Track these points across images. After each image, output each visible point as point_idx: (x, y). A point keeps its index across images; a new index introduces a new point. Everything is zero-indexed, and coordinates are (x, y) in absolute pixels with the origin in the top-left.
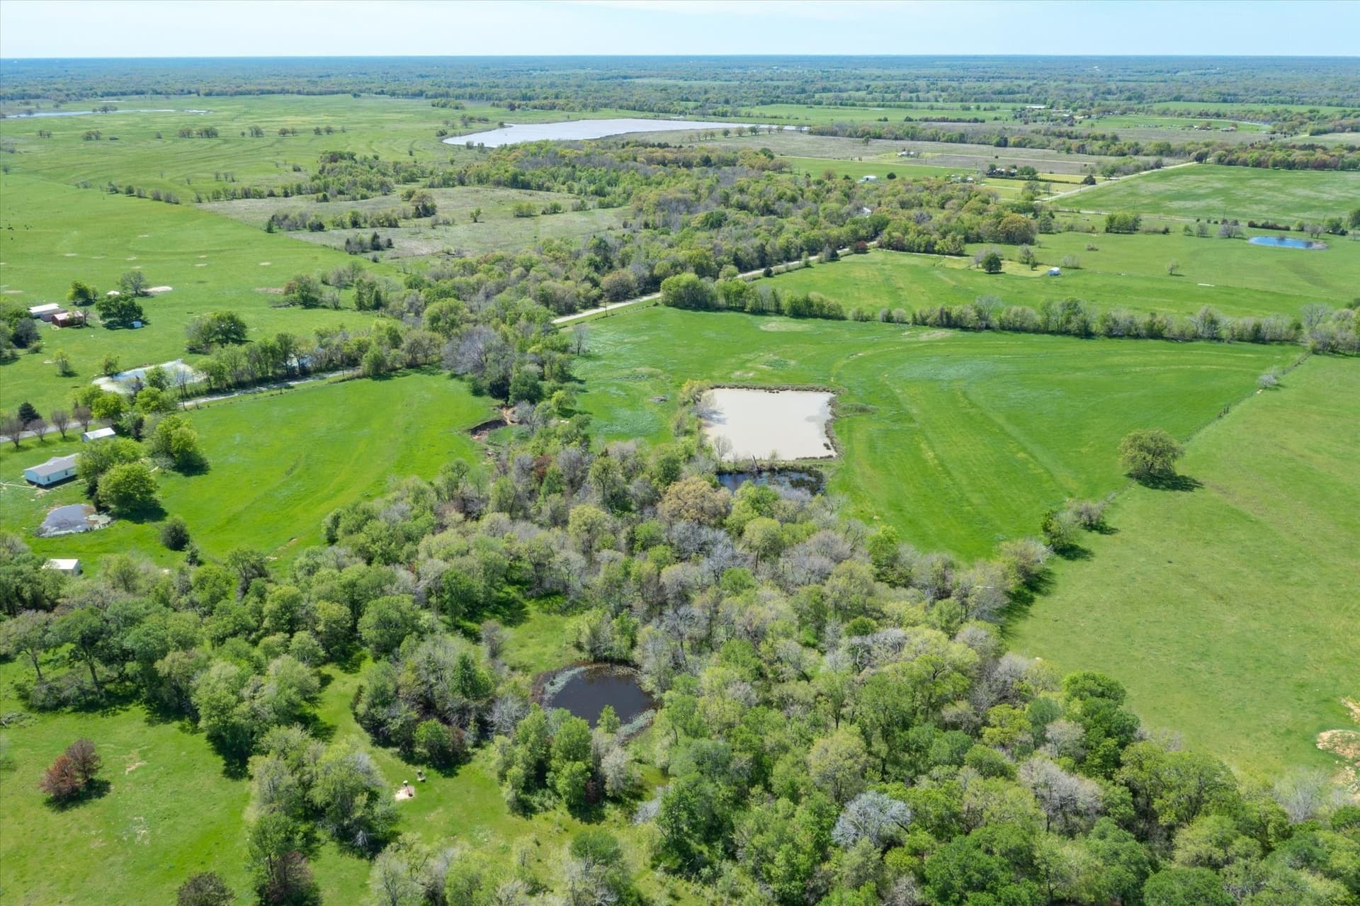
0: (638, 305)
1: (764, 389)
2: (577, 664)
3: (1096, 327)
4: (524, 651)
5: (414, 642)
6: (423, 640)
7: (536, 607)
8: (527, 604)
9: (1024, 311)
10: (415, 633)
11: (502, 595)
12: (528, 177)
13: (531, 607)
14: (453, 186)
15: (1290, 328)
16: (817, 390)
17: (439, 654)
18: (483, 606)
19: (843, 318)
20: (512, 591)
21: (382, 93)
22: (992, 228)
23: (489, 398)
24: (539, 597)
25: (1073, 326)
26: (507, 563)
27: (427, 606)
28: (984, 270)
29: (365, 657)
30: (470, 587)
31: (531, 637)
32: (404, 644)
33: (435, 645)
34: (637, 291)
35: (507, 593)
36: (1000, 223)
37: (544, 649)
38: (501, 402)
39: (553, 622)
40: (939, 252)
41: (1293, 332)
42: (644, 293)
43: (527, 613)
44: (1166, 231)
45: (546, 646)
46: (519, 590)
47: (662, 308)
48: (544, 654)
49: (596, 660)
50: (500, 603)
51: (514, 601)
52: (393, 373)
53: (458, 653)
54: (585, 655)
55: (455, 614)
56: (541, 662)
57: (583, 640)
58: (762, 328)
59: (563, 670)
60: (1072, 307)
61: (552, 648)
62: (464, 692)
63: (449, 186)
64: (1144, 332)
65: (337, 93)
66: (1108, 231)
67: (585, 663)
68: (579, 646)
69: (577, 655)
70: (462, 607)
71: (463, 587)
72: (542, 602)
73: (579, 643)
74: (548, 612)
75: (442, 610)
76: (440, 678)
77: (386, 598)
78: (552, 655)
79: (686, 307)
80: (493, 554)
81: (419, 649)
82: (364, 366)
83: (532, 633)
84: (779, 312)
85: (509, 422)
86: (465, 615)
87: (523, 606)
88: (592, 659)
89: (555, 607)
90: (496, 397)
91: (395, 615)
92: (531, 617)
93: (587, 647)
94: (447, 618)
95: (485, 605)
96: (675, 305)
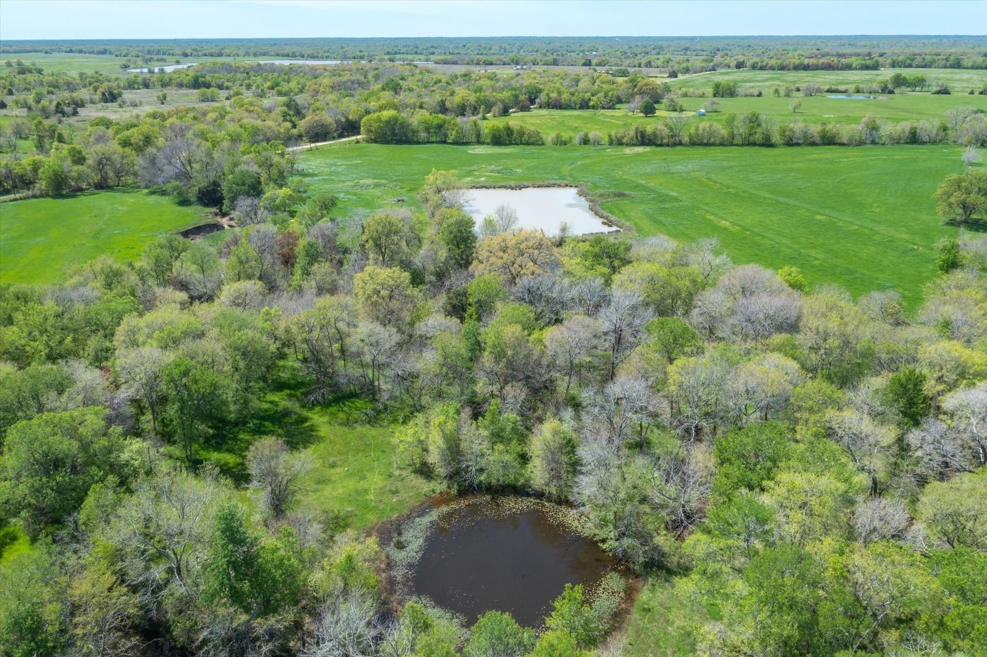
0: (340, 143)
1: (505, 187)
2: (433, 502)
3: (776, 138)
4: (327, 490)
5: (111, 495)
6: (130, 491)
7: (326, 419)
8: (310, 415)
9: (711, 126)
10: (112, 479)
11: (265, 406)
12: (208, 78)
13: (318, 419)
14: (138, 89)
15: (938, 130)
16: (559, 186)
17: (169, 515)
18: (236, 424)
19: (543, 144)
20: (281, 400)
21: (71, 51)
22: (630, 91)
23: (200, 208)
24: (326, 405)
25: (758, 137)
26: (273, 348)
27: (136, 432)
28: (642, 115)
29: (14, 538)
30: (215, 386)
31: (333, 466)
32: (90, 502)
33: (158, 497)
34: (335, 135)
35: (271, 402)
36: (635, 86)
37: (363, 484)
38: (214, 210)
39: (363, 437)
40: (594, 107)
41: (942, 133)
42: (341, 136)
43: (312, 429)
44: (760, 95)
45: (364, 478)
46: (290, 396)
47: (365, 145)
48: (366, 491)
49: (462, 493)
50: (263, 419)
51: (286, 413)
52: (79, 193)
53: (213, 511)
54: (440, 487)
55: (190, 439)
56: (366, 506)
57: (434, 458)
58: (470, 152)
59: (409, 517)
60: (754, 121)
61: (375, 481)
62: (236, 597)
63: (134, 88)
64: (818, 139)
65: (30, 52)
66: (715, 95)
67: (444, 499)
68: (425, 471)
69: (425, 487)
70: (202, 427)
71: (203, 388)
72: (333, 409)
73: (424, 464)
74: (347, 423)
75: (166, 437)
76: (176, 571)
77: (46, 416)
78: (382, 491)
79: (388, 142)
80: (250, 333)
81: (121, 511)
82: (42, 185)
83: (331, 460)
84: (479, 142)
85: (226, 227)
86: (207, 440)
87: (305, 420)
88: (454, 491)
89: (356, 414)
90: (207, 205)
91: (66, 446)
92: (321, 434)
93: (441, 471)
94: (176, 451)
95: (241, 423)
96: (375, 141)
